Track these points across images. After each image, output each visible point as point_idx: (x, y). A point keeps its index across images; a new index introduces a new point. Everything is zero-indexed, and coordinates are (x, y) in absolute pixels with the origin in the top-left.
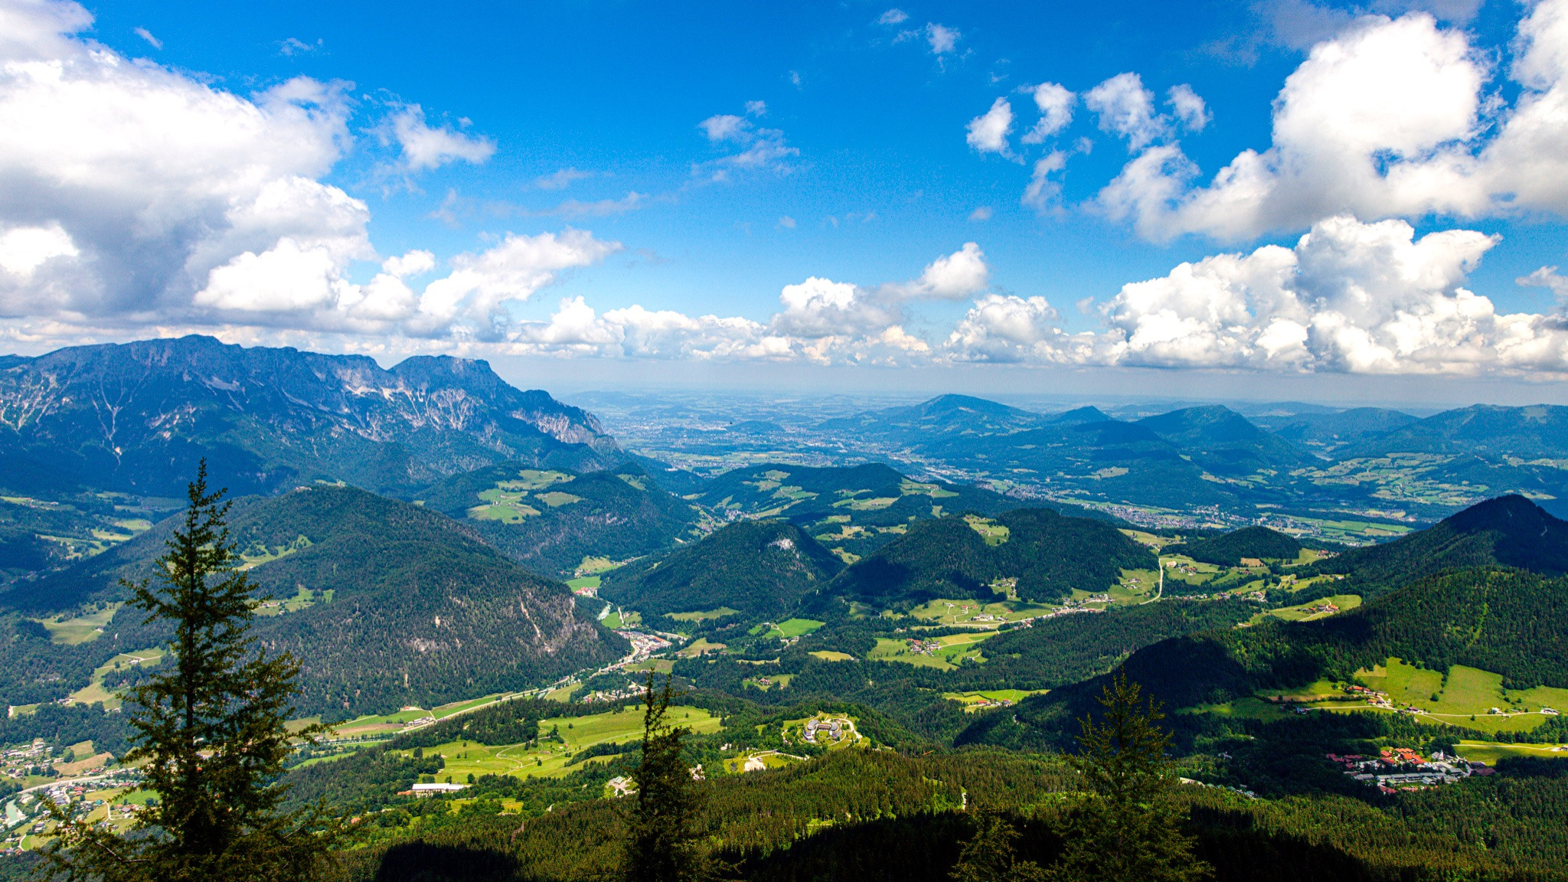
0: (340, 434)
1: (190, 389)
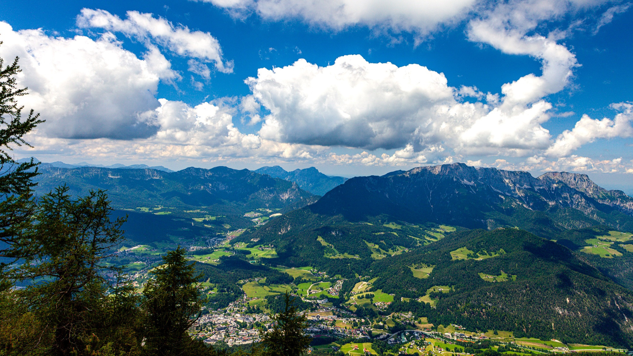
0: (516, 206)
1: (456, 184)
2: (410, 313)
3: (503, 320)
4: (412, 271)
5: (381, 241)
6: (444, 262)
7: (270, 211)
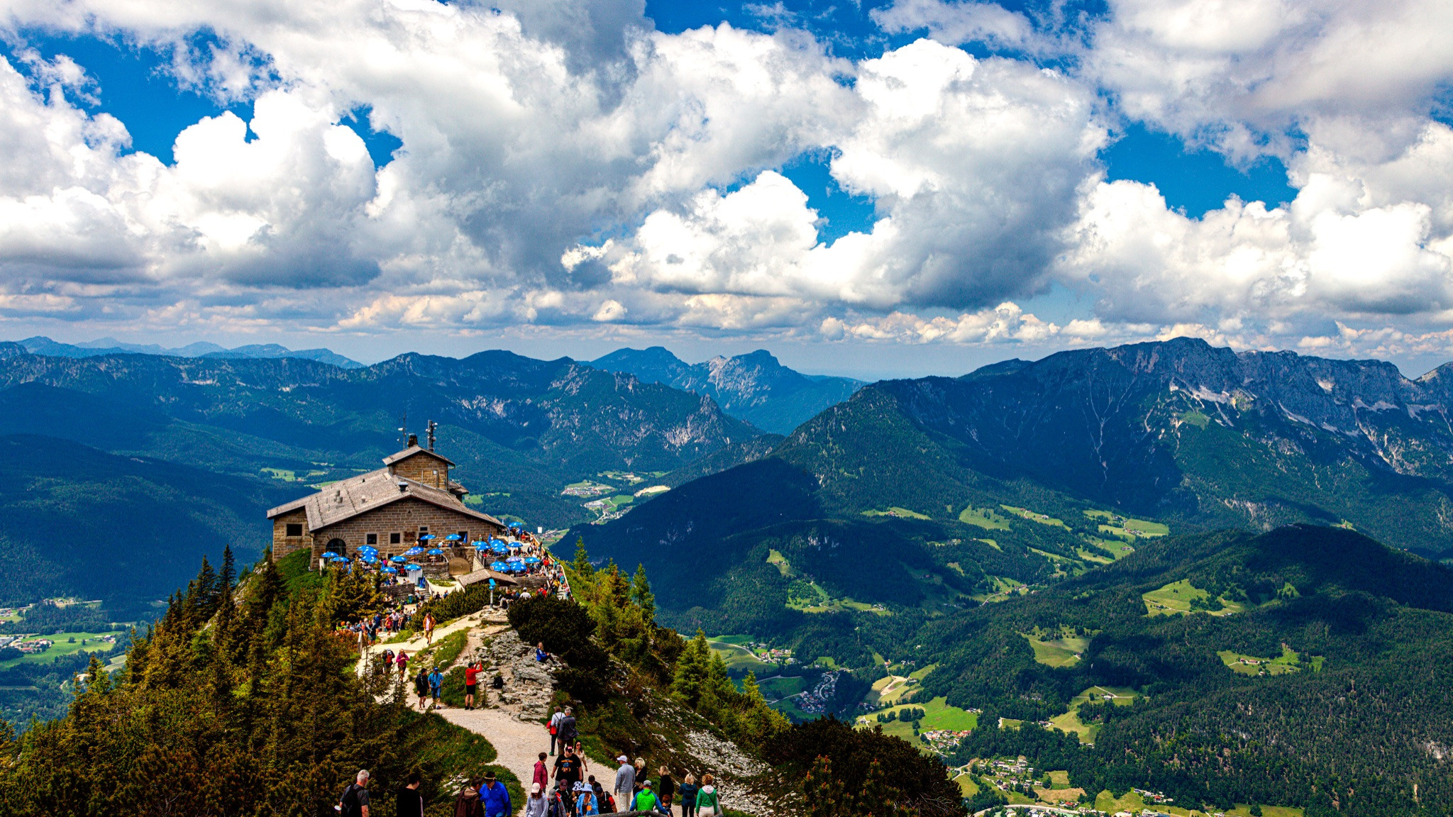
1: (1174, 398)
2: (1021, 759)
3: (1277, 776)
4: (1032, 645)
5: (950, 565)
6: (1123, 623)
7: (638, 479)
